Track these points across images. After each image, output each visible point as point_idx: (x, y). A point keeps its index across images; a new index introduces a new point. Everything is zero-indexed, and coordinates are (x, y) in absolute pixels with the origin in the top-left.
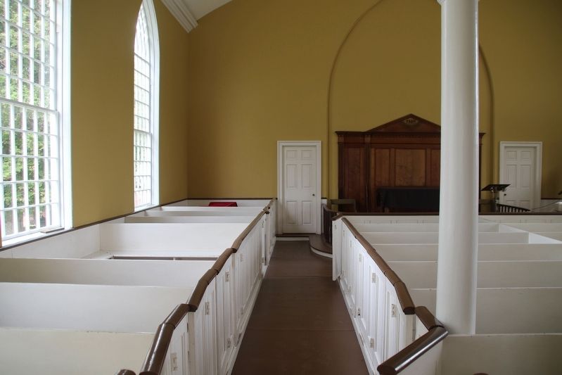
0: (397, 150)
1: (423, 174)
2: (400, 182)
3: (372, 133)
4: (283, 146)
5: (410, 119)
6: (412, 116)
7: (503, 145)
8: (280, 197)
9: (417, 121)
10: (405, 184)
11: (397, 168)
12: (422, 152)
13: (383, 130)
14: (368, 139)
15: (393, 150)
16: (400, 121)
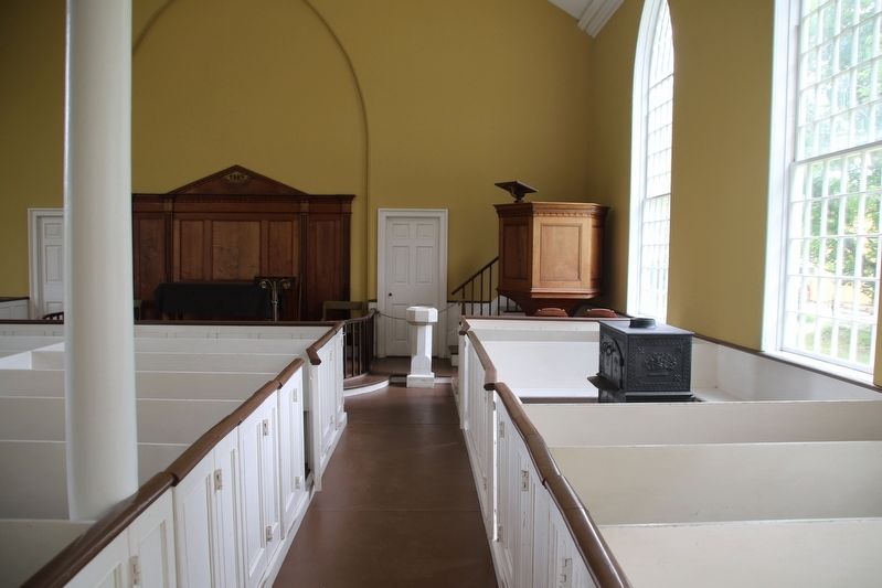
0: (216, 223)
1: (256, 261)
2: (220, 273)
3: (174, 196)
4: (39, 217)
5: (236, 173)
6: (236, 168)
7: (383, 214)
8: (34, 296)
9: (246, 177)
10: (228, 277)
11: (215, 251)
12: (254, 227)
13: (192, 191)
14: (168, 206)
15: (208, 222)
16: (219, 176)
